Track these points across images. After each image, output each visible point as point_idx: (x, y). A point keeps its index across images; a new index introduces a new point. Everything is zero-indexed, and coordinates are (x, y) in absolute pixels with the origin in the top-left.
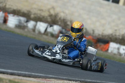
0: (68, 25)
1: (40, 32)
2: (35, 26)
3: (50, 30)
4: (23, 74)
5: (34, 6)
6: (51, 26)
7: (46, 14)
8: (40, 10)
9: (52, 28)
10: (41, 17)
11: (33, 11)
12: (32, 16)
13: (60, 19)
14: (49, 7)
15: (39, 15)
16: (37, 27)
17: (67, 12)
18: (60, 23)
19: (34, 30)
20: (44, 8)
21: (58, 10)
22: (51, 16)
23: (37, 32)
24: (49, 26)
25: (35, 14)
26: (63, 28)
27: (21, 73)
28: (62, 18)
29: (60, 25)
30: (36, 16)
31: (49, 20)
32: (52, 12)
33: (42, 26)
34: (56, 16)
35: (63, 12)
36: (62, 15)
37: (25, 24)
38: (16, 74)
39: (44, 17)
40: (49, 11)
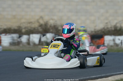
0: (60, 30)
1: (35, 44)
2: (29, 40)
3: (43, 39)
5: (23, 21)
6: (44, 35)
7: (36, 25)
8: (30, 23)
9: (45, 37)
10: (32, 29)
11: (23, 26)
12: (23, 30)
13: (50, 26)
14: (37, 18)
15: (29, 28)
16: (31, 40)
17: (55, 18)
18: (51, 30)
19: (28, 43)
20: (32, 20)
21: (46, 18)
22: (41, 26)
23: (32, 44)
24: (42, 36)
25: (25, 28)
26: (56, 35)
28: (53, 25)
29: (52, 32)
30: (27, 29)
31: (40, 30)
32: (42, 22)
33: (35, 38)
34: (46, 24)
35: (52, 19)
36: (51, 22)
37: (19, 40)
39: (34, 29)
40: (38, 22)
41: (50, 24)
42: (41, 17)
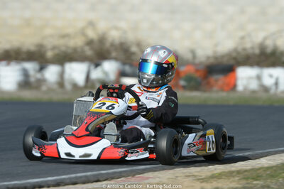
0: (134, 54)
1: (75, 86)
2: (62, 75)
3: (96, 74)
4: (81, 177)
5: (48, 31)
6: (97, 65)
7: (78, 42)
8: (64, 36)
9: (99, 69)
10: (70, 51)
11: (49, 43)
12: (50, 54)
13: (112, 45)
14: (81, 24)
15: (63, 49)
16: (67, 76)
17: (123, 25)
18: (114, 54)
19: (61, 84)
20: (70, 31)
21: (102, 26)
22: (90, 43)
23: (68, 86)
24: (92, 67)
25: (54, 48)
26: (124, 63)
27: (76, 178)
28: (117, 42)
29: (116, 59)
30: (56, 51)
31: (89, 52)
32: (91, 34)
33: (77, 72)
34: (102, 40)
35: (116, 28)
36: (114, 36)
37: (39, 76)
38: (68, 181)
39: (75, 50)
40: (83, 33)
41: (110, 39)
42: (91, 24)
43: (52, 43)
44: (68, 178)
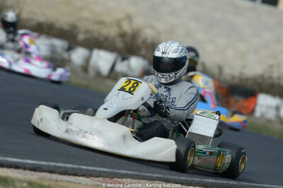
1: (98, 74)
2: (87, 60)
3: (122, 67)
4: (60, 167)
6: (124, 59)
7: (112, 32)
8: (100, 23)
9: (125, 63)
10: (101, 39)
11: (83, 26)
12: (81, 37)
13: (144, 42)
14: (119, 15)
15: (96, 35)
16: (92, 62)
17: (159, 25)
18: (143, 52)
19: (85, 67)
20: (107, 19)
21: (139, 22)
22: (123, 35)
23: (91, 72)
24: (119, 59)
25: (87, 32)
26: (151, 63)
27: (55, 167)
28: (149, 41)
29: (144, 57)
30: (89, 36)
31: (119, 44)
32: (127, 27)
33: (103, 60)
34: (135, 35)
35: (152, 27)
36: (148, 34)
37: (65, 55)
38: (45, 168)
39: (107, 39)
40: (119, 25)
41: (143, 36)
42: (129, 18)
43: (86, 26)
44: (46, 166)
